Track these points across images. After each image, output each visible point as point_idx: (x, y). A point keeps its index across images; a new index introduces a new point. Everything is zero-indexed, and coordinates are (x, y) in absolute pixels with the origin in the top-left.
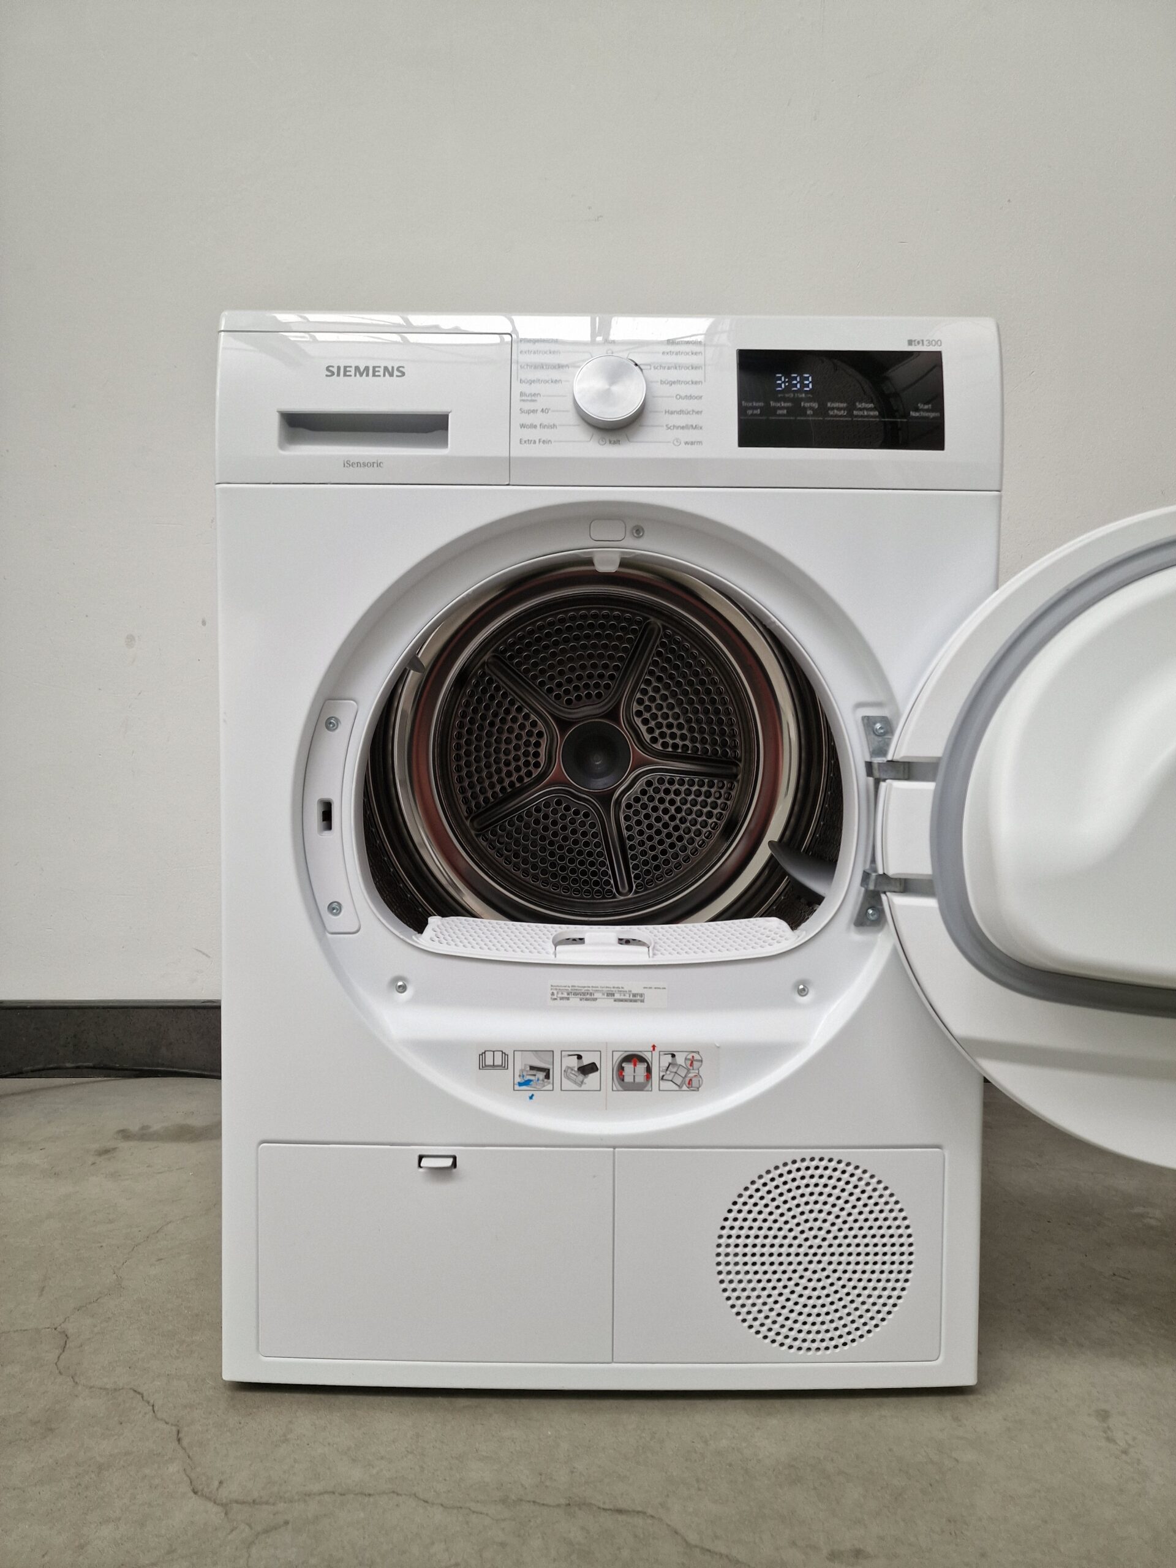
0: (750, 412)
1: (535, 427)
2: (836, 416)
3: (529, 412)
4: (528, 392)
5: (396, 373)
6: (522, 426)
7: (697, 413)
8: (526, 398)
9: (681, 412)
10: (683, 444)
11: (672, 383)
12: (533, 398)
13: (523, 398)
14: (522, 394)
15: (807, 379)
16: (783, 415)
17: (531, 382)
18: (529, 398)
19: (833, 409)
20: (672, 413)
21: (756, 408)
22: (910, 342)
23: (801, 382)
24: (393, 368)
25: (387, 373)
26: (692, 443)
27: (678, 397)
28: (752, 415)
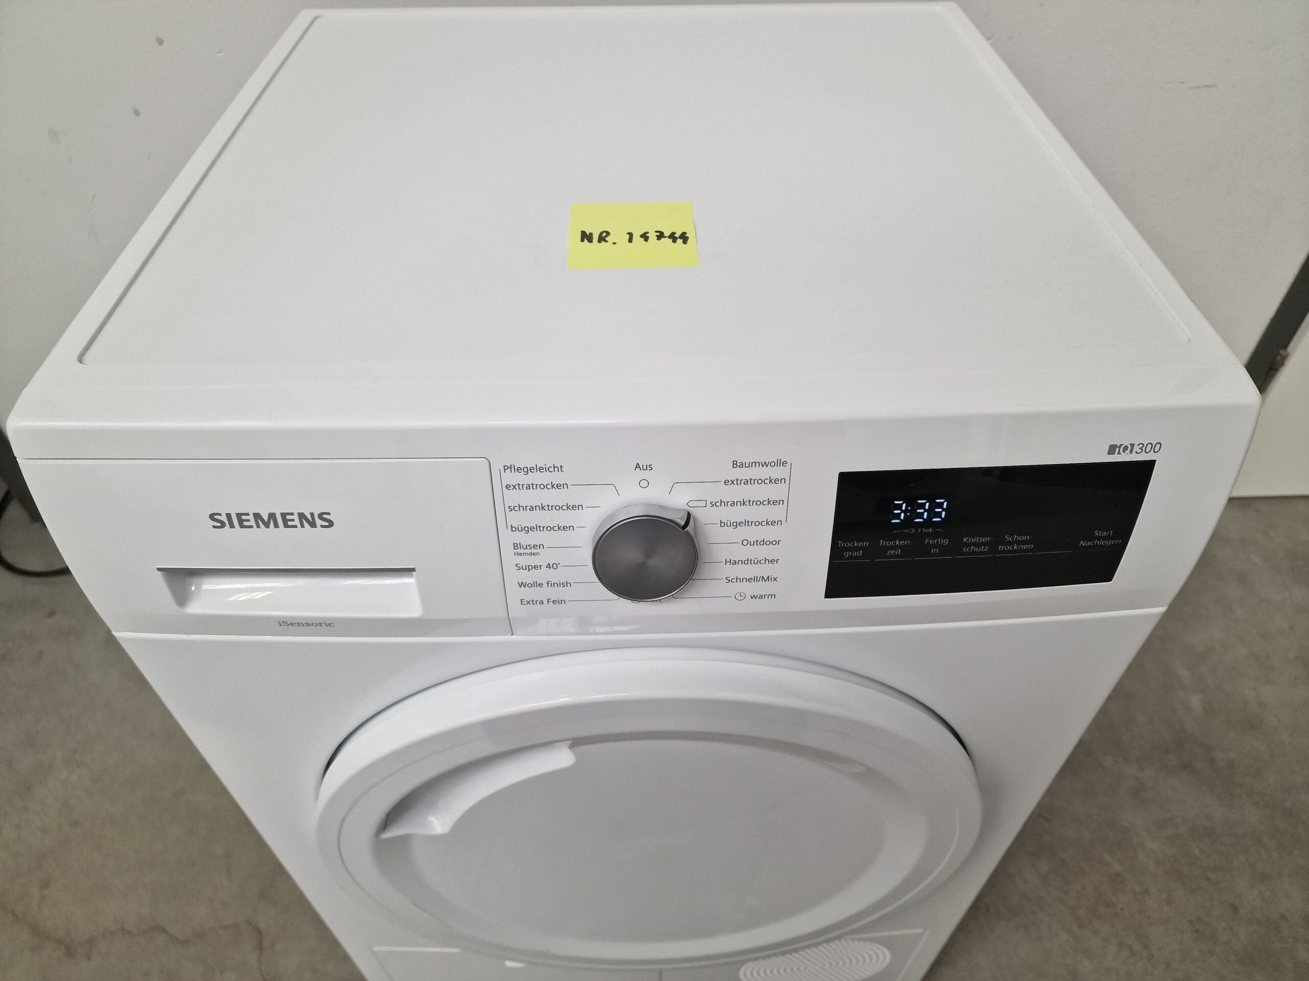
0: (847, 554)
1: (541, 585)
2: (974, 553)
3: (528, 568)
4: (524, 543)
5: (319, 522)
6: (521, 585)
7: (772, 561)
8: (522, 551)
9: (748, 561)
10: (748, 597)
11: (736, 525)
12: (533, 551)
13: (519, 551)
14: (516, 546)
15: (940, 505)
16: (895, 556)
17: (528, 530)
18: (528, 551)
19: (969, 545)
20: (735, 563)
21: (857, 549)
22: (1112, 449)
23: (930, 511)
24: (312, 514)
25: (305, 522)
26: (761, 597)
27: (745, 542)
28: (851, 557)
